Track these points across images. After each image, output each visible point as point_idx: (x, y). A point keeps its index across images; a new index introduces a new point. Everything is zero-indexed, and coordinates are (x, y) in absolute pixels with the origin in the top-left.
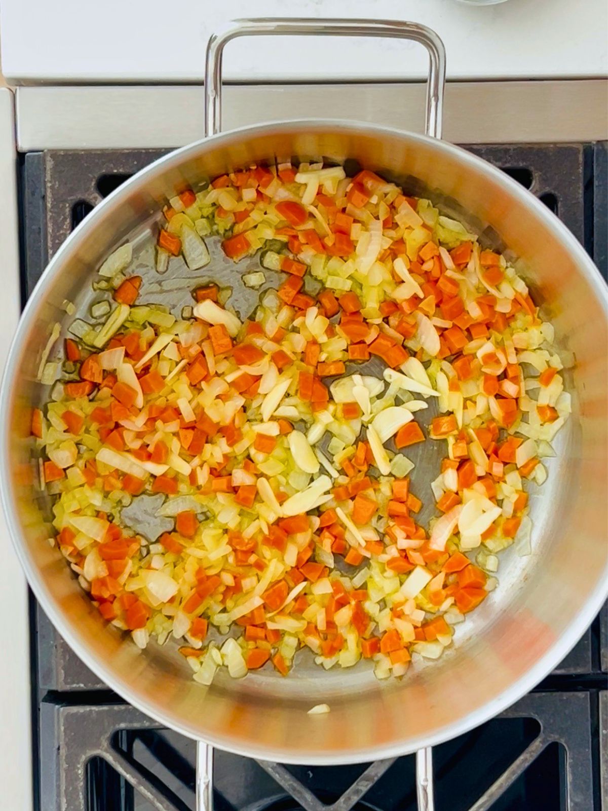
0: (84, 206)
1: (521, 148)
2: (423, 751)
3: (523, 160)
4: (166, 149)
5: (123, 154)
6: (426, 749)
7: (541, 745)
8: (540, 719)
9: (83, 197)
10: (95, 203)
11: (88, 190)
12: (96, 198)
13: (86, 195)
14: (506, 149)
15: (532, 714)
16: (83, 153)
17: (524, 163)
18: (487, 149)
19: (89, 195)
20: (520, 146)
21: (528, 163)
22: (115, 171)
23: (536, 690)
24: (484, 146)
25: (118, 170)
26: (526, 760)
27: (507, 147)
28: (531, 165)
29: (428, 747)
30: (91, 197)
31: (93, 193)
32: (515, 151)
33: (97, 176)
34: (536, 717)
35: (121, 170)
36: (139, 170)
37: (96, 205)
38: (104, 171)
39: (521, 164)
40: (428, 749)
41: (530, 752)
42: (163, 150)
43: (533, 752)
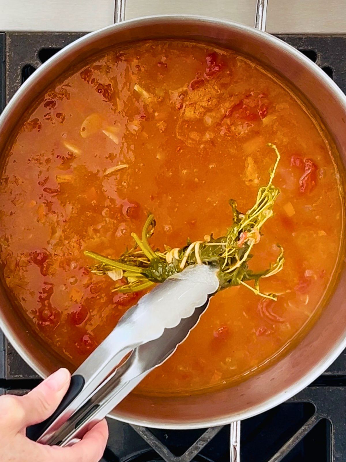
0: (29, 68)
1: (310, 37)
2: (235, 423)
3: (311, 45)
4: (83, 33)
5: (56, 36)
6: (237, 422)
7: (315, 421)
8: (315, 403)
9: (29, 63)
10: (37, 66)
11: (32, 58)
12: (37, 64)
13: (32, 61)
14: (300, 38)
15: (310, 400)
16: (30, 34)
17: (312, 47)
18: (288, 38)
19: (33, 61)
20: (309, 36)
21: (314, 47)
22: (50, 46)
23: (313, 385)
24: (286, 36)
25: (52, 46)
26: (305, 429)
27: (301, 36)
28: (316, 48)
29: (239, 420)
30: (34, 63)
31: (36, 60)
32: (306, 39)
33: (38, 49)
34: (313, 402)
35: (54, 46)
36: (65, 46)
37: (38, 68)
38: (43, 46)
39: (309, 48)
40: (238, 422)
41: (308, 425)
42: (81, 34)
43: (310, 425)
